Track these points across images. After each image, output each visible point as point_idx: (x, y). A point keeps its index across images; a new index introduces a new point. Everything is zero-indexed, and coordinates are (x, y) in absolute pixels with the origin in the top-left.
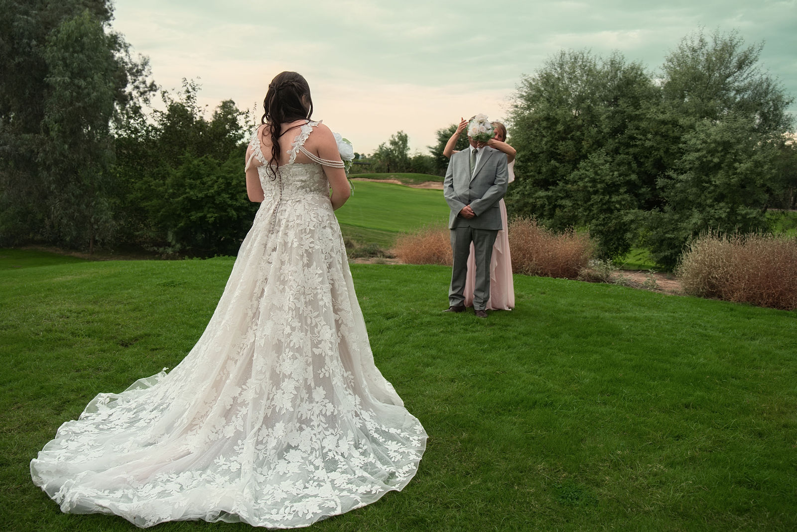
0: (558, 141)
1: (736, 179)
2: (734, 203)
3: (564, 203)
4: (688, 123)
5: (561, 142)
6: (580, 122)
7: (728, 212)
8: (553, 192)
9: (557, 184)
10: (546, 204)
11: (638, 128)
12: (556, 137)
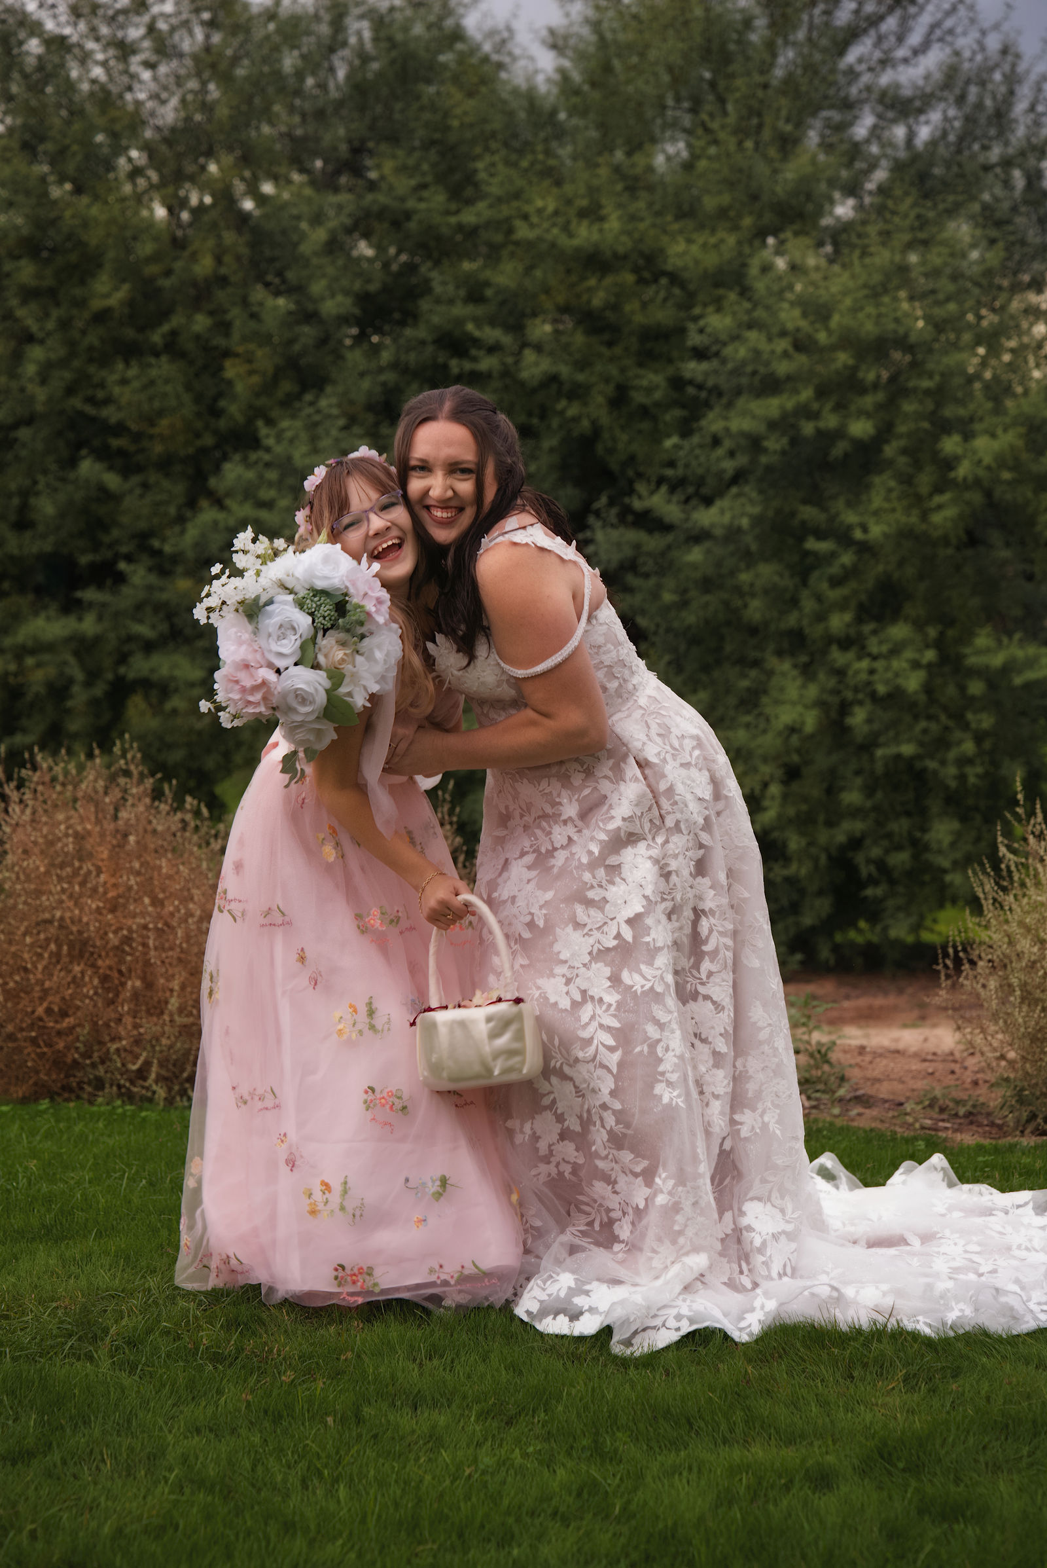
0: (104, 361)
1: (950, 512)
2: (947, 621)
3: (164, 671)
4: (711, 261)
5: (120, 366)
6: (205, 266)
7: (929, 666)
8: (100, 618)
9: (120, 579)
10: (71, 681)
11: (475, 294)
12: (93, 339)
